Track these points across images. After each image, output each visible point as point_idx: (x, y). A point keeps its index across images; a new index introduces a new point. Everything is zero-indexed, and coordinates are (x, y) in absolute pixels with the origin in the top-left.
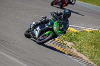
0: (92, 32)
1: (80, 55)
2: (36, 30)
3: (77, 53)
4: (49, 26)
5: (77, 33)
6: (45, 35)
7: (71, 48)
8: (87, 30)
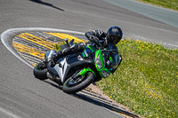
2: (60, 66)
4: (86, 58)
6: (80, 76)
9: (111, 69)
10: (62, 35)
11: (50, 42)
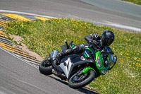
0: (49, 22)
1: (33, 54)
3: (28, 51)
5: (28, 23)
7: (20, 44)
8: (42, 19)
9: (108, 67)
10: (13, 15)
11: (4, 21)
